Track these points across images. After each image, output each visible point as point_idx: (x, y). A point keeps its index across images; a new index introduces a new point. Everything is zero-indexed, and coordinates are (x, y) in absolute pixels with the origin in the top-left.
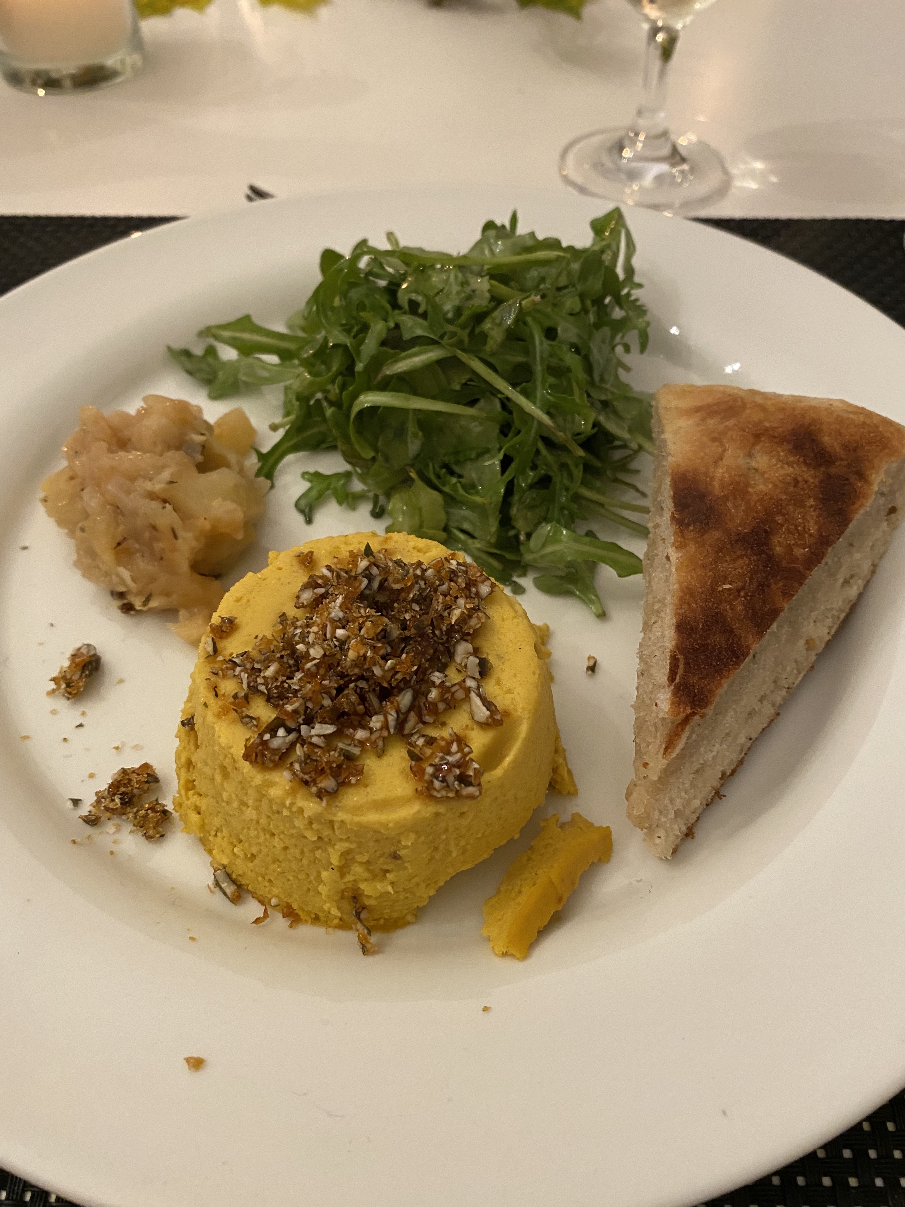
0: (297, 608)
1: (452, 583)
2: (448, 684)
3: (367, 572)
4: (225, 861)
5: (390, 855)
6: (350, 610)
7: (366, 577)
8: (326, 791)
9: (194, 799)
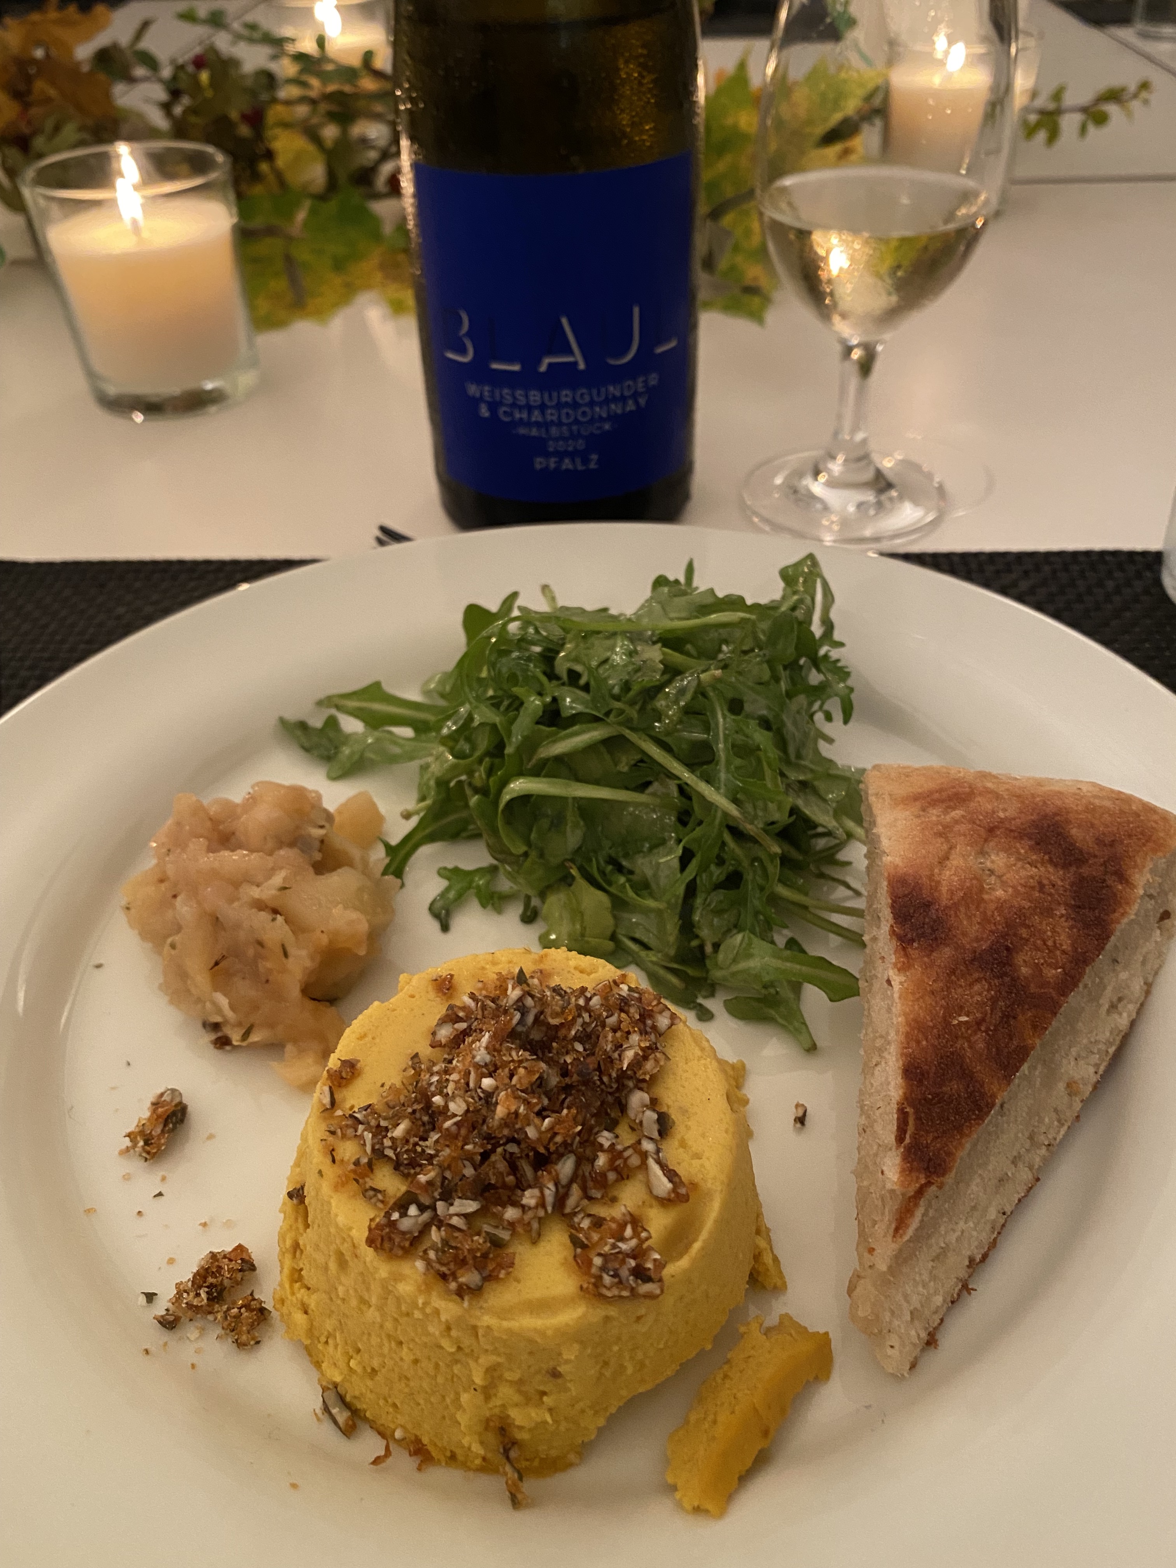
0: (433, 1047)
1: (623, 1015)
2: (619, 1147)
3: (520, 1004)
4: (338, 1379)
5: (547, 1372)
6: (499, 1051)
7: (518, 1010)
8: (469, 1288)
9: (302, 1294)
